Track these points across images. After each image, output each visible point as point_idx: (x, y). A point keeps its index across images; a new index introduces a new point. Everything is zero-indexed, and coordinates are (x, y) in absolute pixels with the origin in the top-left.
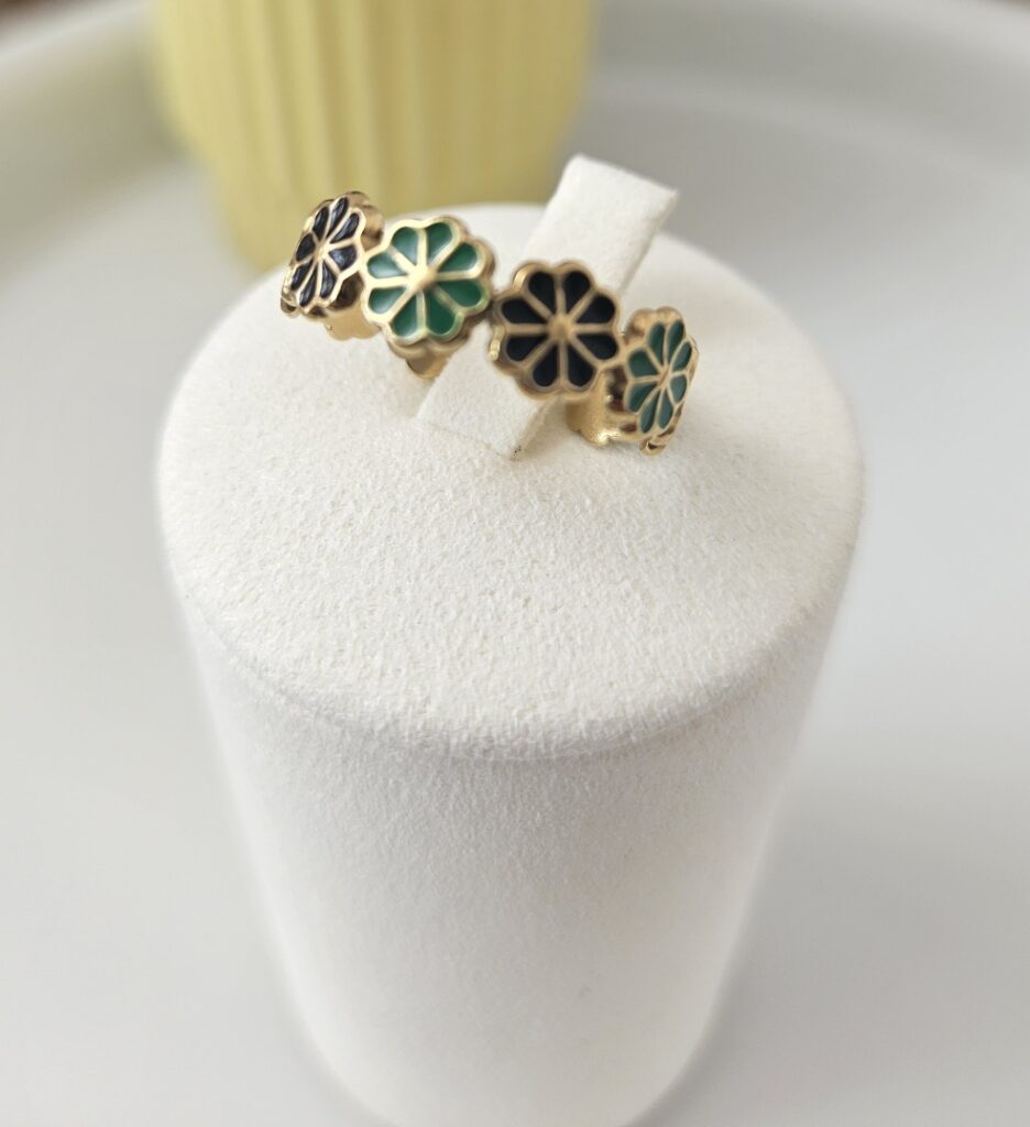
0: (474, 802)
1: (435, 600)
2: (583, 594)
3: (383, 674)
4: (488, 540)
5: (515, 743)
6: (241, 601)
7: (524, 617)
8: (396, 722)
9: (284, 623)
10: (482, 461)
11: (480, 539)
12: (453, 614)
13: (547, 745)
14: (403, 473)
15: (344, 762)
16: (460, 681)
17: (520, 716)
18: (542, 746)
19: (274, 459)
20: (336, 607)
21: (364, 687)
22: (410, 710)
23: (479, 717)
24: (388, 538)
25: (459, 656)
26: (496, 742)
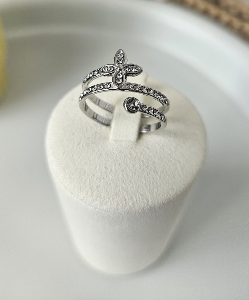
1: (139, 180)
3: (137, 201)
4: (143, 162)
6: (97, 198)
7: (158, 176)
8: (143, 209)
9: (110, 199)
10: (131, 145)
11: (141, 163)
12: (144, 182)
14: (116, 155)
16: (153, 194)
17: (167, 196)
18: (173, 200)
19: (85, 163)
20: (119, 190)
22: (146, 205)
23: (160, 200)
24: (122, 170)
25: (150, 190)
26: (164, 203)
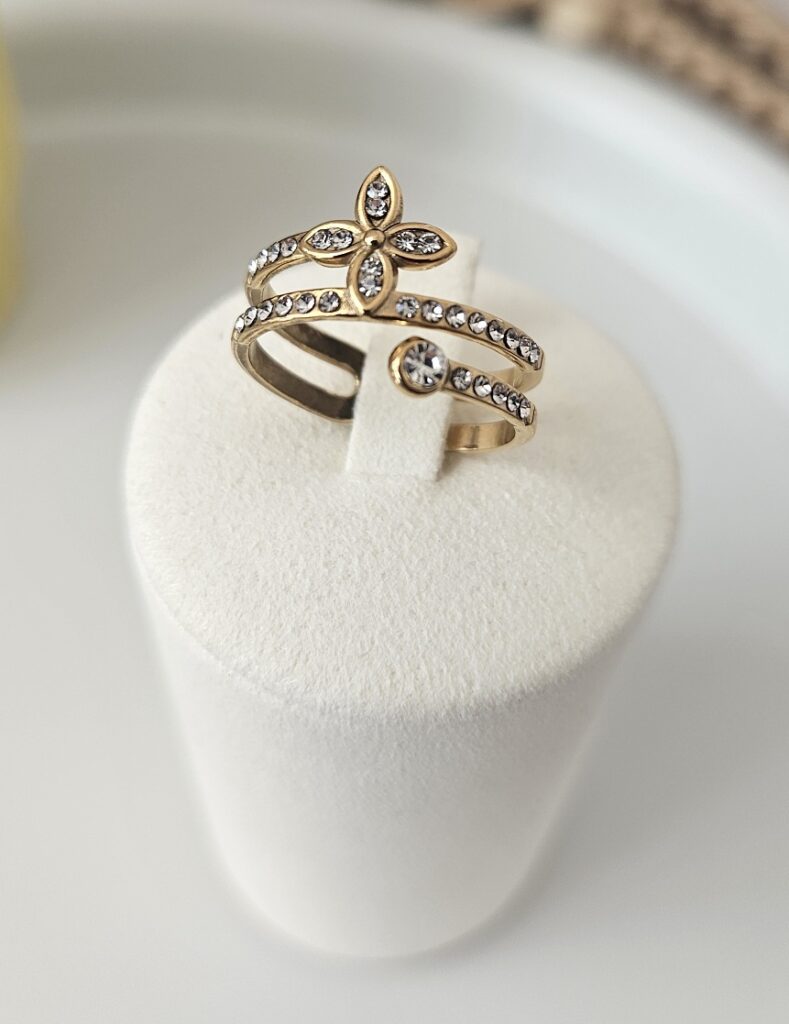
1: (441, 609)
2: (538, 564)
3: (431, 679)
4: (456, 550)
6: (295, 664)
7: (508, 597)
8: (454, 707)
9: (338, 669)
10: (418, 490)
11: (449, 552)
12: (459, 615)
14: (365, 521)
16: (488, 660)
17: (537, 666)
18: (556, 682)
19: (257, 545)
20: (373, 643)
22: (462, 695)
23: (511, 680)
24: (383, 575)
25: (478, 643)
26: (526, 691)
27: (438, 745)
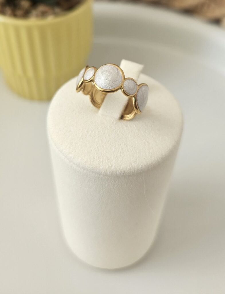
0: (120, 184)
1: (110, 147)
2: (137, 143)
3: (103, 162)
4: (118, 135)
5: (129, 171)
6: (73, 152)
7: (127, 148)
8: (106, 170)
9: (82, 155)
10: (113, 120)
11: (116, 135)
12: (114, 149)
13: (134, 171)
14: (99, 124)
15: (95, 180)
16: (117, 161)
17: (129, 166)
18: (133, 171)
20: (92, 151)
21: (100, 165)
22: (109, 168)
23: (122, 167)
24: (99, 137)
25: (116, 157)
26: (125, 171)
27: (104, 183)
